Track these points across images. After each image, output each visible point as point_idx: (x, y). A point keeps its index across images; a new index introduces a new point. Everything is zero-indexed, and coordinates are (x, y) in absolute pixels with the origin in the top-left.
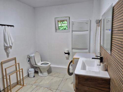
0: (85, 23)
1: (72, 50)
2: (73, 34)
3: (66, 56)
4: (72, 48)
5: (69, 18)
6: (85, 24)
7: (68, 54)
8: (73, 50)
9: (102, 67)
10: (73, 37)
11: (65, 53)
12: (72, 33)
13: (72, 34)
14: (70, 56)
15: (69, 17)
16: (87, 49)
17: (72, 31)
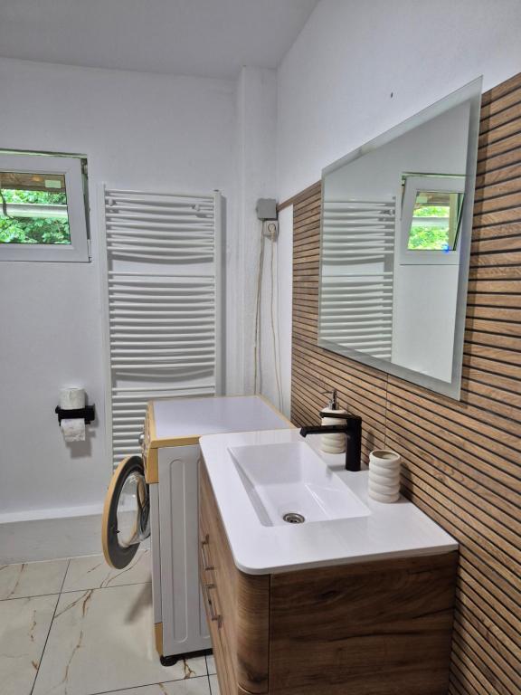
0: (190, 210)
1: (114, 385)
2: (116, 279)
3: (73, 435)
4: (114, 371)
5: (78, 164)
6: (194, 218)
7: (87, 414)
8: (122, 386)
9: (382, 484)
10: (116, 296)
11: (58, 410)
12: (110, 268)
13: (111, 276)
14: (98, 431)
15: (85, 161)
16: (211, 374)
17: (111, 257)
